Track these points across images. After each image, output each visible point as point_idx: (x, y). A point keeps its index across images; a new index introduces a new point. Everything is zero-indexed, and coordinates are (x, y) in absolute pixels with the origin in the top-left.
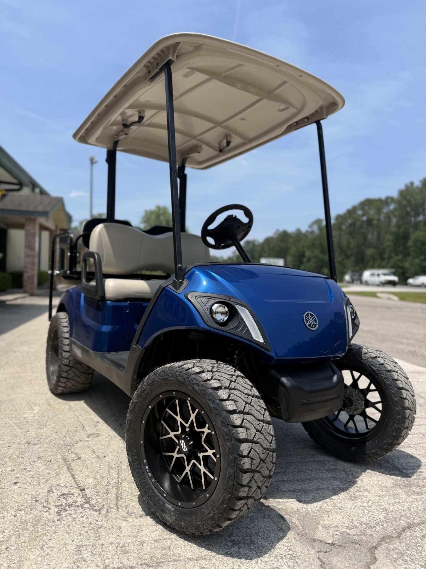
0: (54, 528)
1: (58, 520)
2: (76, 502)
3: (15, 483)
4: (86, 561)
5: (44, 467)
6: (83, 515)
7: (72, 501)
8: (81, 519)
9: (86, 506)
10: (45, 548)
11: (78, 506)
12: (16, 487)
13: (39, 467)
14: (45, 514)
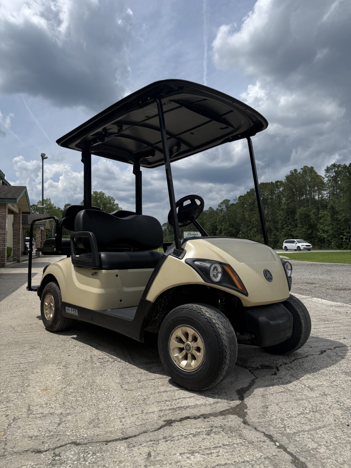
0: (103, 369)
1: (104, 367)
2: (109, 361)
3: (69, 356)
4: (128, 379)
5: (81, 349)
6: (116, 364)
7: (107, 360)
8: (116, 366)
9: (116, 362)
10: (103, 376)
11: (111, 362)
12: (70, 357)
13: (78, 349)
14: (95, 365)
